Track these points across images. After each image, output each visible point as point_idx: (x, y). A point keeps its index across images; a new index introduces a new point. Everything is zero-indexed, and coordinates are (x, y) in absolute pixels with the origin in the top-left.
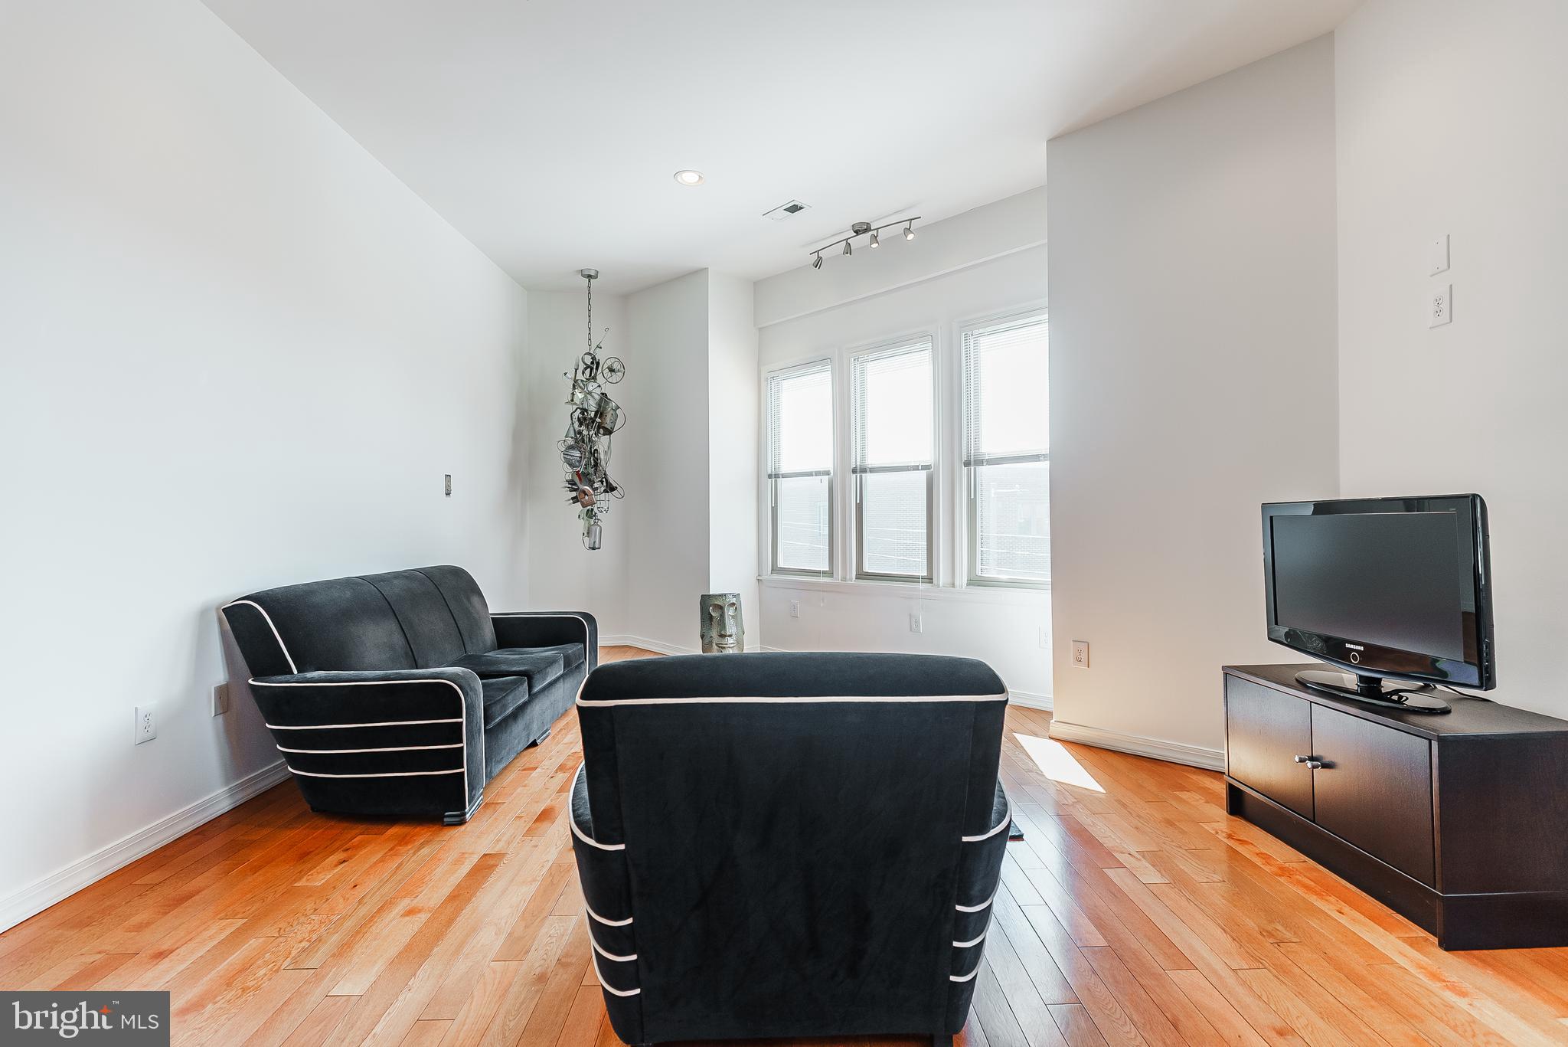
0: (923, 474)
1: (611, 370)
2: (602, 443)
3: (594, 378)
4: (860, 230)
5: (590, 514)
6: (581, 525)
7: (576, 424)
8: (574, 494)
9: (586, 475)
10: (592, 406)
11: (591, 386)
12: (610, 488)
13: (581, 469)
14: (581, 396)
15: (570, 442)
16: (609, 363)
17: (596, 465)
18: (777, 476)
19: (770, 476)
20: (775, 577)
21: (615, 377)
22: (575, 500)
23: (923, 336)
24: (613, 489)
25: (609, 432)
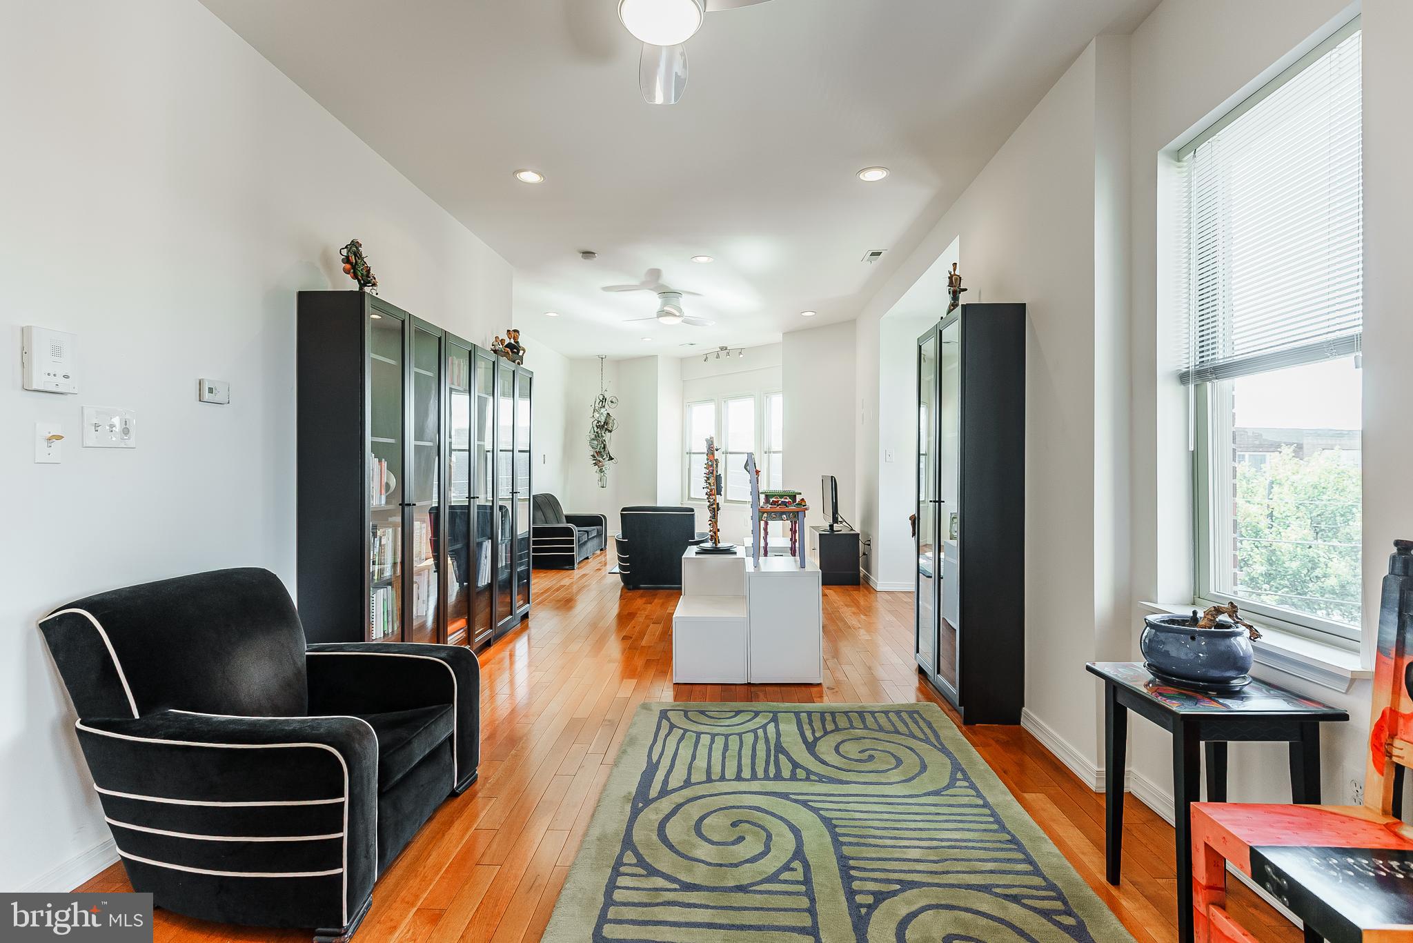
0: (745, 457)
1: (612, 402)
2: (607, 436)
3: (604, 406)
4: (722, 349)
5: (601, 471)
6: (597, 476)
7: (595, 429)
8: (594, 462)
9: (600, 452)
10: (603, 419)
11: (603, 410)
12: (611, 459)
13: (598, 450)
14: (598, 415)
15: (593, 436)
16: (610, 399)
17: (604, 448)
18: (690, 453)
19: (687, 453)
20: (690, 502)
21: (613, 405)
22: (595, 464)
23: (751, 396)
24: (612, 459)
25: (610, 431)
